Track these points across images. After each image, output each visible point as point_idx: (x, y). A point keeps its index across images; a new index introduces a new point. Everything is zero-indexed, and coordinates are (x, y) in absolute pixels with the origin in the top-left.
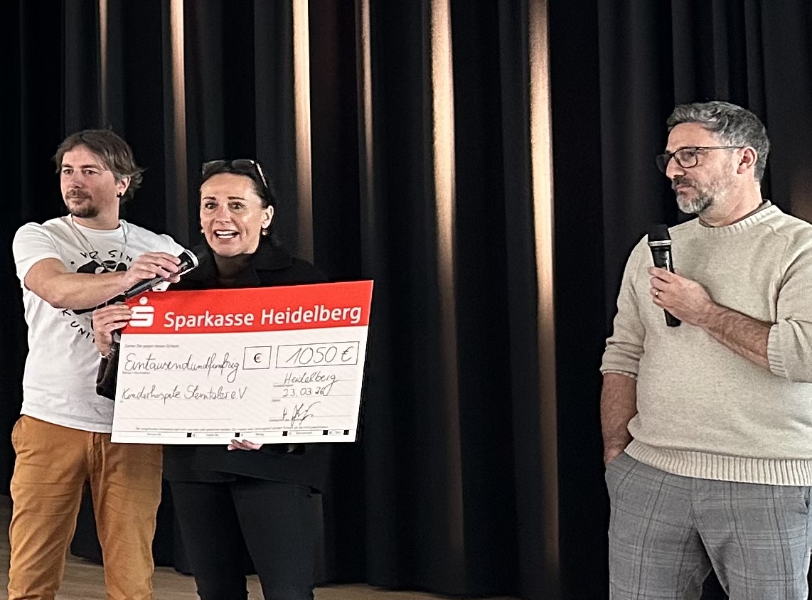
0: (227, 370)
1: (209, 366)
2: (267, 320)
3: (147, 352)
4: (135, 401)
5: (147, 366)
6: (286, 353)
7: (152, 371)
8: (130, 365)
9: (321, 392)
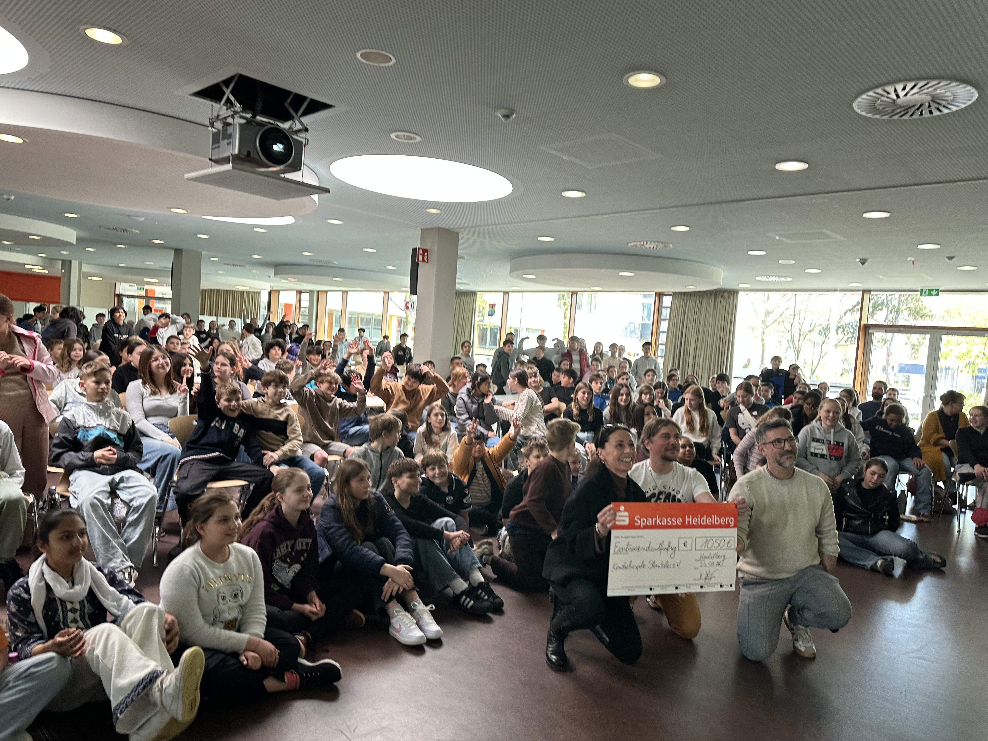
0: (670, 551)
1: (660, 549)
2: (689, 522)
3: (626, 541)
4: (620, 570)
5: (627, 549)
6: (700, 542)
7: (630, 553)
8: (617, 550)
9: (719, 564)
